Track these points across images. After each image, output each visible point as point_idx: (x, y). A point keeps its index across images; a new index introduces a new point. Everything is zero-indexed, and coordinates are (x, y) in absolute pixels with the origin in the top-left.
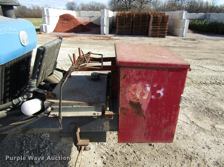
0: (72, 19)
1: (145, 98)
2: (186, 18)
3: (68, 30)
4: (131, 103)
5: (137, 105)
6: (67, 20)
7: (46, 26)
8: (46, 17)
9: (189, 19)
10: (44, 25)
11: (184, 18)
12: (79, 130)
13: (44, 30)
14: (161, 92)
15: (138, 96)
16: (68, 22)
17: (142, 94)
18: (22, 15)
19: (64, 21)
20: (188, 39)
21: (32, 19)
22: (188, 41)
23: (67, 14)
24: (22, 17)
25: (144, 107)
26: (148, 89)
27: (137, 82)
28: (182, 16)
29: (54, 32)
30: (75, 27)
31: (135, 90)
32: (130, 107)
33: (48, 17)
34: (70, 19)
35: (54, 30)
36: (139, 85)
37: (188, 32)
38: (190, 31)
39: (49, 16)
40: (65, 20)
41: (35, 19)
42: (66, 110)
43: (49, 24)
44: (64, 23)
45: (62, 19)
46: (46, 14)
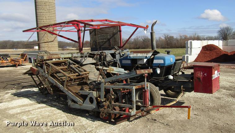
0: (215, 49)
1: (201, 76)
3: (209, 59)
4: (197, 78)
5: (199, 78)
6: (210, 50)
7: (187, 57)
8: (189, 48)
10: (186, 55)
12: (182, 86)
13: (186, 60)
14: (205, 74)
15: (199, 75)
16: (210, 52)
17: (200, 75)
18: (168, 46)
19: (206, 51)
21: (178, 49)
23: (210, 45)
25: (201, 79)
26: (202, 73)
27: (198, 71)
29: (194, 61)
30: (217, 56)
31: (198, 73)
32: (197, 79)
33: (191, 48)
34: (213, 49)
35: (195, 60)
36: (199, 72)
39: (192, 47)
40: (207, 50)
41: (180, 49)
42: (179, 79)
43: (191, 54)
44: (206, 53)
45: (204, 49)
46: (189, 46)
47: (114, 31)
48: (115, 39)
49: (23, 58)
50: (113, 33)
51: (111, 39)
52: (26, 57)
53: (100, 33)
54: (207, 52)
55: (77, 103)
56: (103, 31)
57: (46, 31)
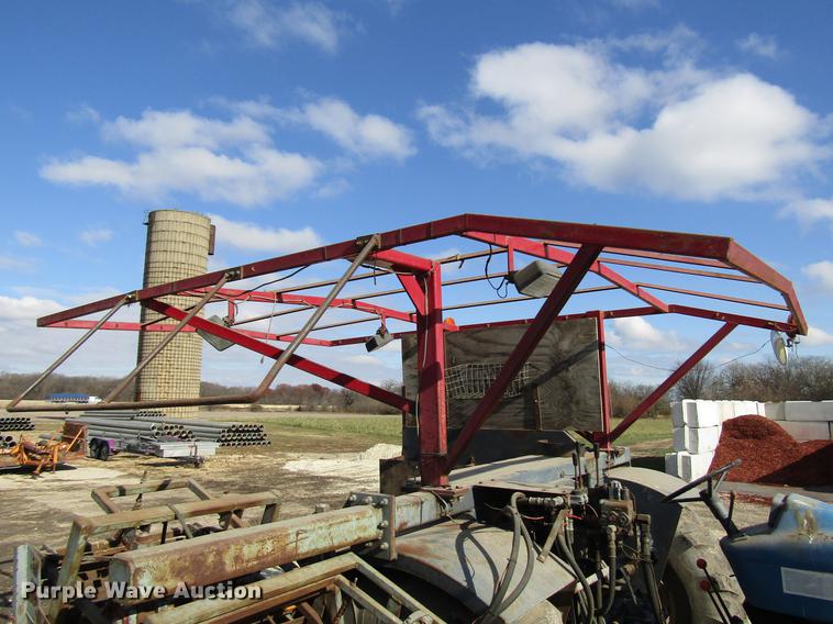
0: (773, 434)
3: (764, 473)
6: (755, 438)
7: (686, 459)
8: (686, 428)
10: (681, 454)
13: (680, 472)
16: (756, 444)
19: (741, 441)
23: (741, 417)
33: (695, 428)
34: (764, 432)
39: (697, 424)
40: (744, 435)
43: (695, 451)
44: (743, 448)
45: (733, 432)
46: (686, 420)
47: (565, 345)
48: (567, 387)
49: (69, 441)
50: (558, 354)
51: (540, 391)
52: (82, 436)
53: (467, 352)
54: (747, 444)
56: (486, 341)
57: (179, 315)
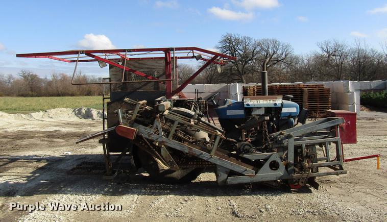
2: (353, 90)
9: (360, 90)
11: (350, 90)
14: (349, 122)
20: (363, 118)
22: (363, 121)
24: (32, 96)
25: (344, 128)
28: (348, 88)
37: (362, 110)
38: (363, 108)
55: (244, 175)
